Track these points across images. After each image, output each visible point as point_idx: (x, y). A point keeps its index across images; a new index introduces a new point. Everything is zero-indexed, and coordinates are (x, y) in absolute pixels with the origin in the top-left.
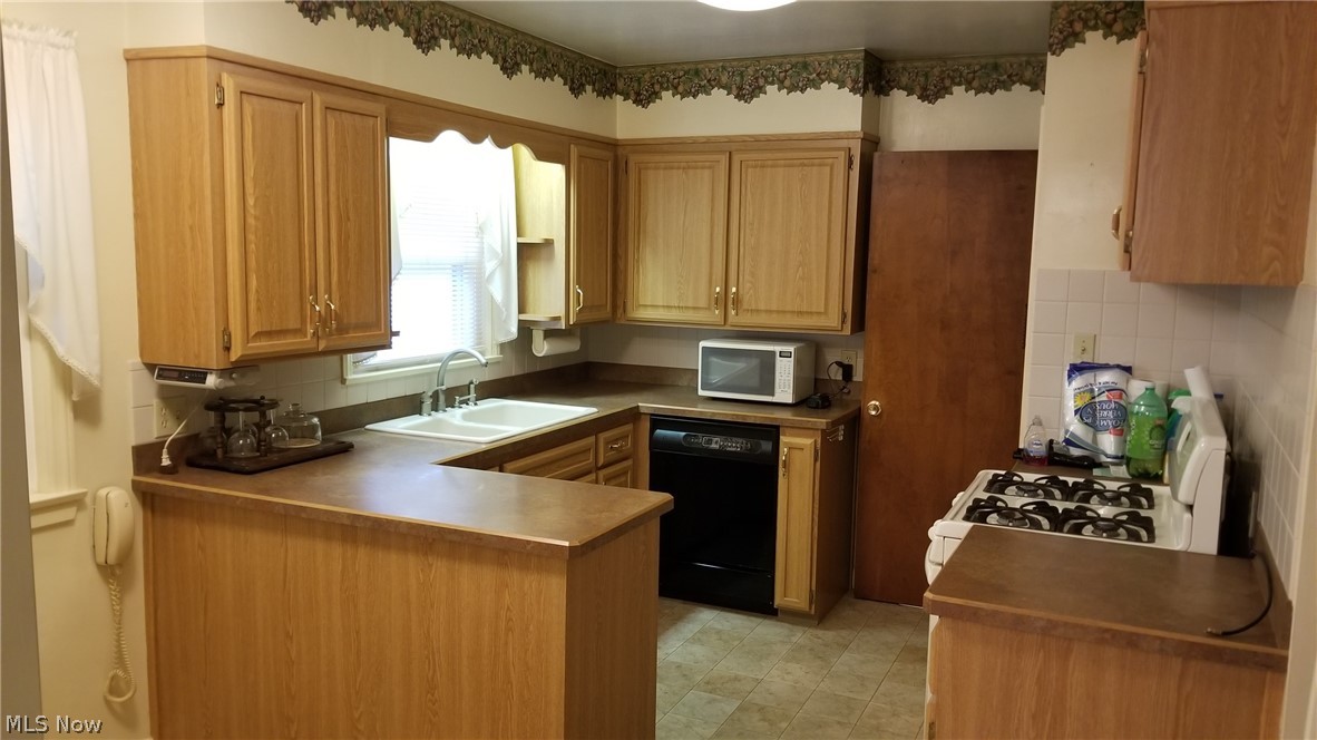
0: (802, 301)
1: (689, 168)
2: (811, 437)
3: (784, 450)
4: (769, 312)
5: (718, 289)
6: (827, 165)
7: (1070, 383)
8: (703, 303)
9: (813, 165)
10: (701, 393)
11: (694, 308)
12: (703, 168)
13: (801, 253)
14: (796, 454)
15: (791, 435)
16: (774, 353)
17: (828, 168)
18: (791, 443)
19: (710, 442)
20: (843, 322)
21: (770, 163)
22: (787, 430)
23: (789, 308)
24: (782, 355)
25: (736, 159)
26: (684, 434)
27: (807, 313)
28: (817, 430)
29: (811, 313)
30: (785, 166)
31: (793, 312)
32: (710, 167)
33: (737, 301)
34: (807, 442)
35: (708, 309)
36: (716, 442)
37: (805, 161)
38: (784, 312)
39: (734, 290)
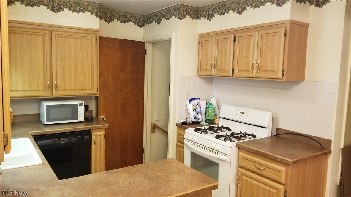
0: (83, 85)
1: (31, 34)
2: (103, 131)
3: (93, 137)
4: (70, 90)
5: (48, 83)
6: (90, 39)
7: (190, 104)
8: (41, 88)
9: (84, 39)
10: (46, 123)
11: (37, 90)
12: (38, 35)
13: (82, 69)
14: (98, 138)
15: (95, 132)
16: (77, 104)
17: (90, 40)
18: (96, 135)
19: (63, 141)
20: (97, 92)
21: (68, 36)
22: (94, 131)
23: (78, 88)
24: (80, 105)
25: (54, 33)
26: (52, 140)
27: (85, 89)
28: (104, 128)
29: (86, 89)
30: (74, 38)
31: (80, 89)
32: (42, 35)
33: (57, 87)
34: (102, 133)
35: (44, 90)
36: (67, 141)
37: (81, 37)
38: (76, 90)
39: (55, 82)
